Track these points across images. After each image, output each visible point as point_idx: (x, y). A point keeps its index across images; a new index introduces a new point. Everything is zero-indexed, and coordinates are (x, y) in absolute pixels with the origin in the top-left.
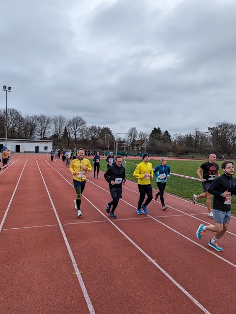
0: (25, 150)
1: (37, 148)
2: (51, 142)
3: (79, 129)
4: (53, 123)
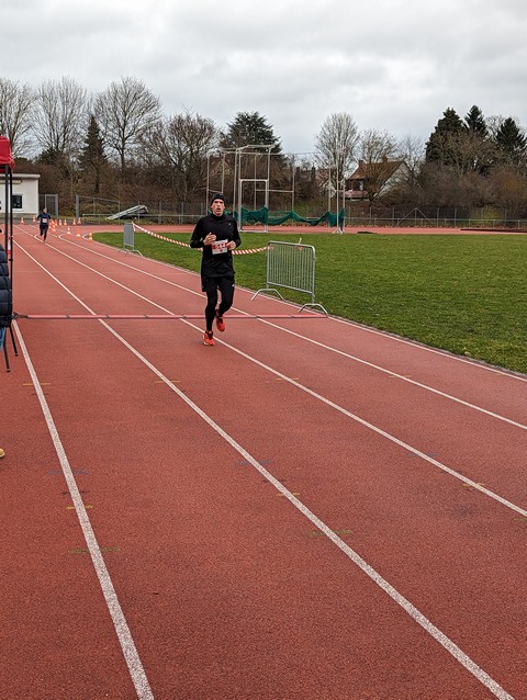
2: (34, 179)
3: (135, 127)
4: (40, 107)
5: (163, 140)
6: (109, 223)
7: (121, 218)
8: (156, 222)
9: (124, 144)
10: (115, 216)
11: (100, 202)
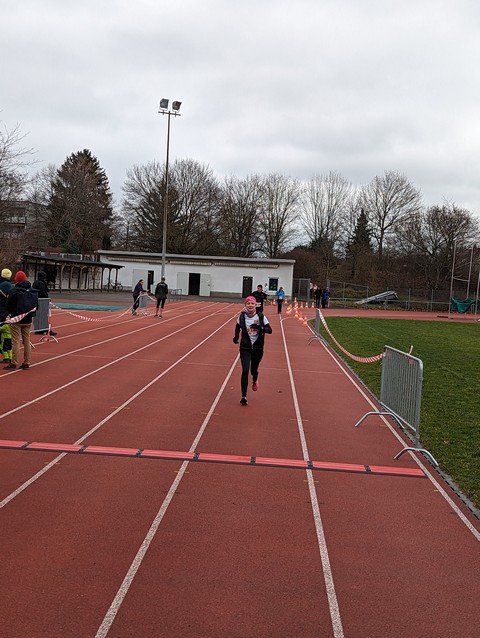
0: (215, 290)
1: (248, 282)
2: (290, 264)
3: (394, 218)
4: (308, 200)
5: (419, 229)
6: (357, 307)
7: (371, 302)
8: (403, 307)
9: (383, 233)
10: (363, 301)
11: (353, 287)
